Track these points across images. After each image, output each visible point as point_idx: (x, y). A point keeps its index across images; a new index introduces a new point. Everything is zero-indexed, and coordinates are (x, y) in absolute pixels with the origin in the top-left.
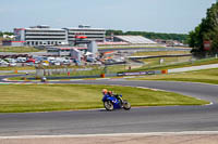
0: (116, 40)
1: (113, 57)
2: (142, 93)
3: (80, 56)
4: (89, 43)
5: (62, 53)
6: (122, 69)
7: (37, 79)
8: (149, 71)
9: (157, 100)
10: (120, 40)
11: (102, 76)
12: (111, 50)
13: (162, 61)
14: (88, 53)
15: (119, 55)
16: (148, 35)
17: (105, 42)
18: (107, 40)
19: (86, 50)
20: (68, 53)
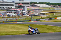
0: (34, 6)
1: (34, 13)
2: (48, 27)
3: (20, 12)
4: (23, 7)
5: (12, 12)
6: (38, 18)
7: (3, 22)
8: (49, 18)
9: (55, 30)
10: (36, 6)
11: (30, 21)
12: (33, 10)
13: (54, 14)
14: (23, 11)
15: (36, 12)
16: (48, 4)
17: (30, 7)
18: (31, 6)
19: (23, 10)
20: (15, 12)
